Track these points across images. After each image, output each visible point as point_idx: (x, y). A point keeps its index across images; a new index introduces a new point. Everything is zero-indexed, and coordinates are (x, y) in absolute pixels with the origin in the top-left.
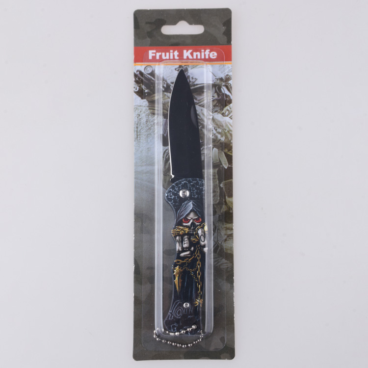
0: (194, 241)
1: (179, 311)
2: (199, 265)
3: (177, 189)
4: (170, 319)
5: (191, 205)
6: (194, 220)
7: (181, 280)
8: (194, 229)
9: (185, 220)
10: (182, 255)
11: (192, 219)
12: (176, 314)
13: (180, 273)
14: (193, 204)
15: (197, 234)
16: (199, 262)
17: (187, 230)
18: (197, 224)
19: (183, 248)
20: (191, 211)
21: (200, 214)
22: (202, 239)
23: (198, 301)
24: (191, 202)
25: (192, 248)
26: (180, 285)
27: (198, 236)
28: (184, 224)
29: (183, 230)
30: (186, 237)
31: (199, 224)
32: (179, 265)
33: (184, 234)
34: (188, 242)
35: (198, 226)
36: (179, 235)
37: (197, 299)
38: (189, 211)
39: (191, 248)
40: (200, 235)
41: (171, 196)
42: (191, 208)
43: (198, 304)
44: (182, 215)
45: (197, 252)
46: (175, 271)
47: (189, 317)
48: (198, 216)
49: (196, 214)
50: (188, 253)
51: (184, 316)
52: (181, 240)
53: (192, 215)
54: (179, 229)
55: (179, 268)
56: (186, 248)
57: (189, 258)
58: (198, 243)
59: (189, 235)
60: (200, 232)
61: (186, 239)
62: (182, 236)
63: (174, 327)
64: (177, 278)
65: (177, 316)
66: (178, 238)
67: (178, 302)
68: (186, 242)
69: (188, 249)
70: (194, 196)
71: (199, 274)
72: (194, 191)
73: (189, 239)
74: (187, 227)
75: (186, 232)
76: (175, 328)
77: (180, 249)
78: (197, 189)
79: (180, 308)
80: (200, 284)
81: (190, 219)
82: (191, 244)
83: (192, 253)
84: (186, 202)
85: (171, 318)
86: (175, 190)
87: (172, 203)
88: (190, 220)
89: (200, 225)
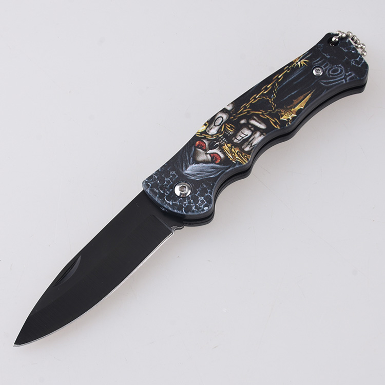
0: (231, 128)
1: (333, 72)
2: (255, 98)
3: (186, 202)
4: (353, 75)
5: (191, 169)
6: (206, 150)
7: (295, 102)
8: (217, 140)
9: (216, 160)
10: (262, 126)
11: (206, 154)
12: (341, 73)
13: (288, 110)
14: (186, 168)
15: (219, 131)
16: (252, 101)
17: (226, 147)
18: (207, 143)
19: (254, 133)
20: (198, 162)
21: (191, 151)
22: (219, 122)
23: (299, 63)
24: (186, 172)
25: (243, 122)
26: (302, 97)
27: (221, 128)
28: (222, 156)
29: (231, 150)
30: (236, 141)
31: (204, 141)
32: (279, 119)
33: (235, 145)
34: (240, 133)
35: (208, 140)
36: (242, 150)
37: (298, 66)
38: (201, 165)
39: (244, 124)
40: (217, 128)
41: (202, 202)
42: (194, 165)
43: (303, 60)
44: (213, 168)
45: (241, 113)
46: (290, 118)
47: (328, 57)
48: (195, 150)
49: (196, 154)
50: (253, 122)
51: (333, 62)
52: (246, 144)
53: (202, 157)
54: (234, 157)
55: (282, 116)
56: (249, 129)
57: (258, 115)
58: (228, 121)
59: (229, 139)
60: (214, 131)
61: (239, 138)
62: (240, 146)
63: (357, 63)
64: (298, 108)
65: (342, 71)
66: (247, 149)
67: (325, 83)
68: (243, 135)
69: (247, 125)
70: (174, 175)
71: (266, 89)
72: (168, 182)
73: (235, 135)
74: (222, 151)
75: (229, 145)
76: (358, 59)
77: (258, 134)
78: (162, 180)
79: (329, 75)
80: (277, 77)
81: (208, 156)
82: (238, 128)
83: (249, 117)
84: (192, 178)
85: (351, 74)
86: (190, 203)
87: (211, 193)
88: (210, 154)
89: (205, 138)
